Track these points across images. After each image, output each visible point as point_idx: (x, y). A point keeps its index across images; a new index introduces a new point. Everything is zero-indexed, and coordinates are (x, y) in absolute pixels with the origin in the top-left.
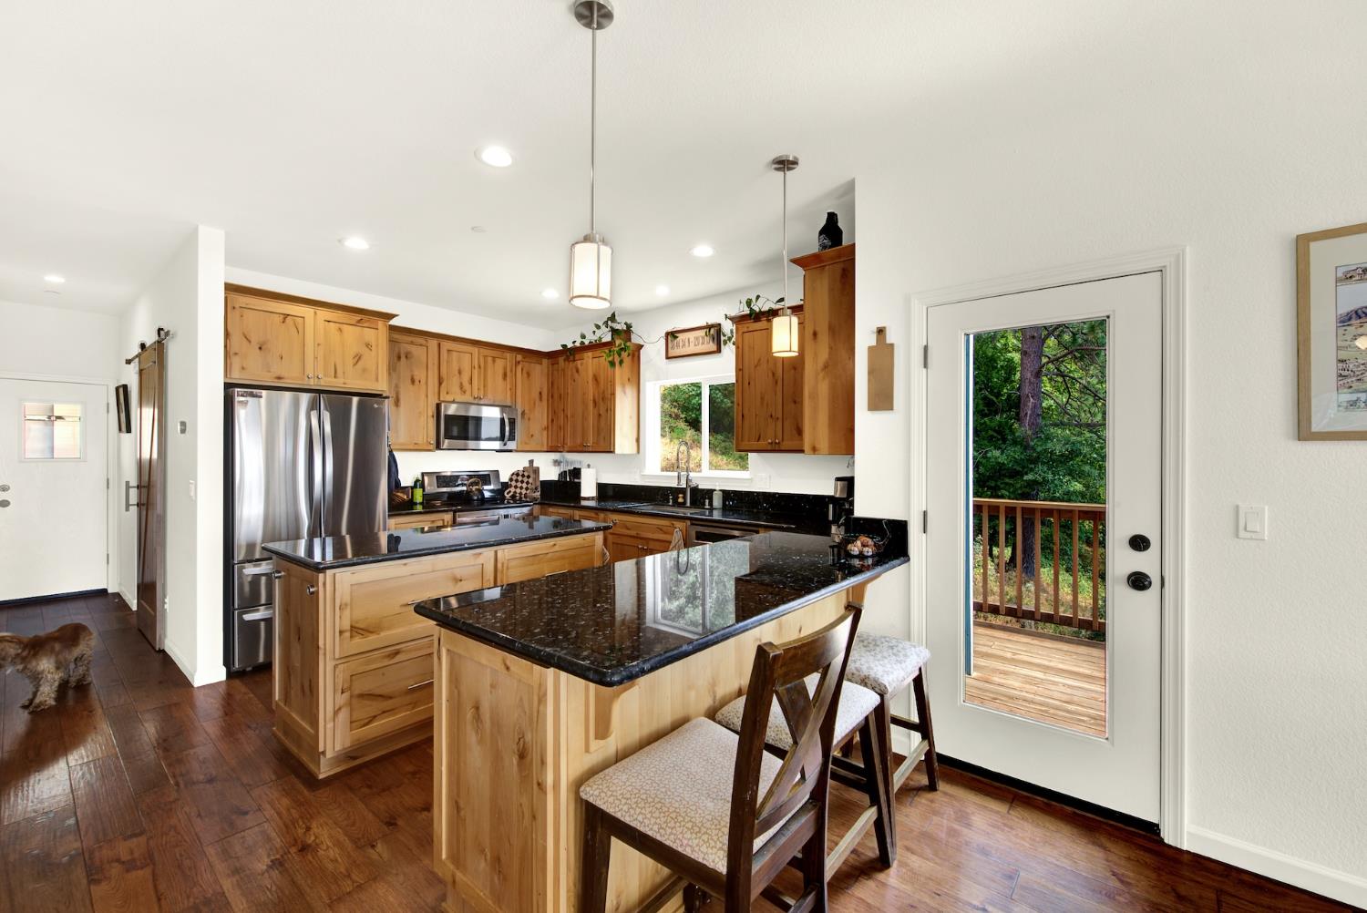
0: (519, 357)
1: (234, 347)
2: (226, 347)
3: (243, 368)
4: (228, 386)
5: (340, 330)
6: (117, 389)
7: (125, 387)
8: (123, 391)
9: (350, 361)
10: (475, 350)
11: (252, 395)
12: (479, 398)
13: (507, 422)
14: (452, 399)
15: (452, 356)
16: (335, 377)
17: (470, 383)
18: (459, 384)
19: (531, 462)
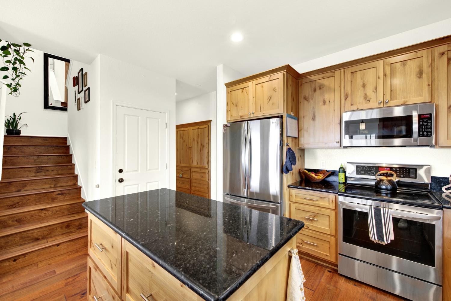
1: (229, 108)
3: (231, 116)
5: (262, 86)
9: (267, 101)
11: (227, 126)
12: (385, 102)
13: (415, 120)
14: (356, 109)
15: (356, 76)
16: (260, 111)
17: (375, 92)
18: (363, 95)
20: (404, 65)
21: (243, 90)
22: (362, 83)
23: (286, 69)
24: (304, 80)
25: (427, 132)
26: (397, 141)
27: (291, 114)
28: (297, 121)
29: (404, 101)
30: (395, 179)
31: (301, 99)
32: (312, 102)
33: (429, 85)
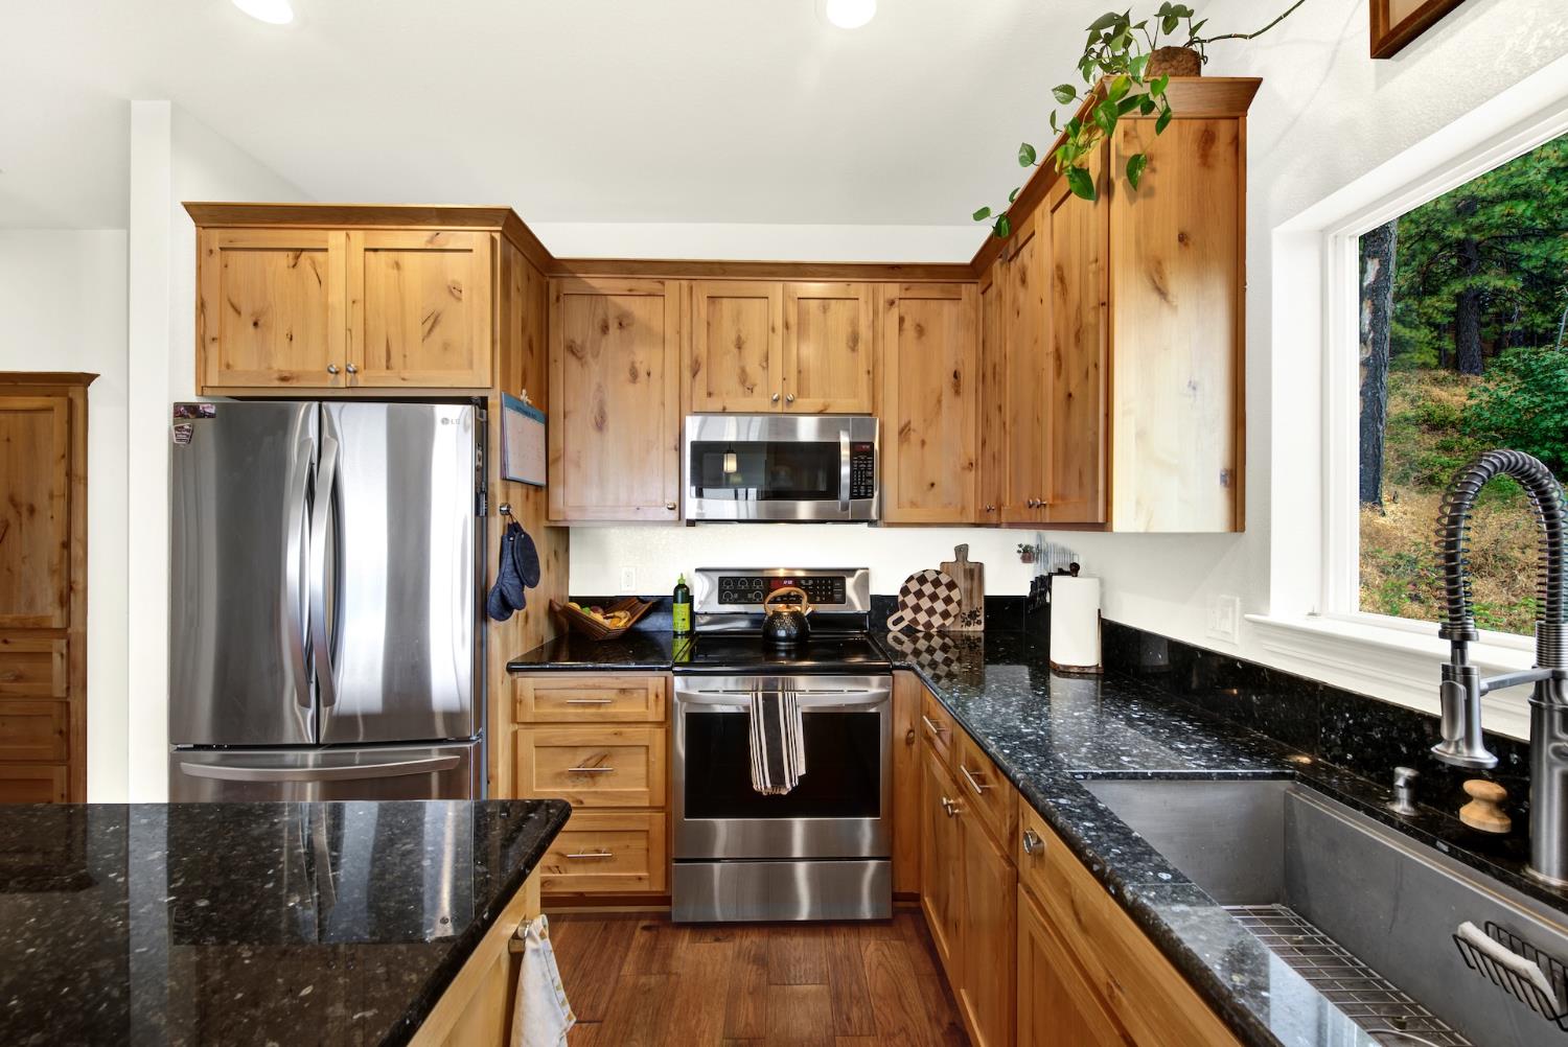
3: (228, 366)
5: (397, 264)
9: (416, 330)
10: (775, 286)
11: (198, 414)
12: (785, 400)
13: (845, 453)
14: (720, 409)
15: (721, 310)
16: (388, 368)
17: (763, 368)
18: (738, 371)
19: (962, 551)
20: (825, 310)
21: (297, 257)
22: (733, 337)
23: (502, 223)
24: (569, 286)
25: (866, 488)
26: (805, 508)
27: (522, 397)
28: (542, 427)
29: (824, 404)
30: (806, 609)
31: (557, 350)
32: (595, 367)
33: (869, 372)
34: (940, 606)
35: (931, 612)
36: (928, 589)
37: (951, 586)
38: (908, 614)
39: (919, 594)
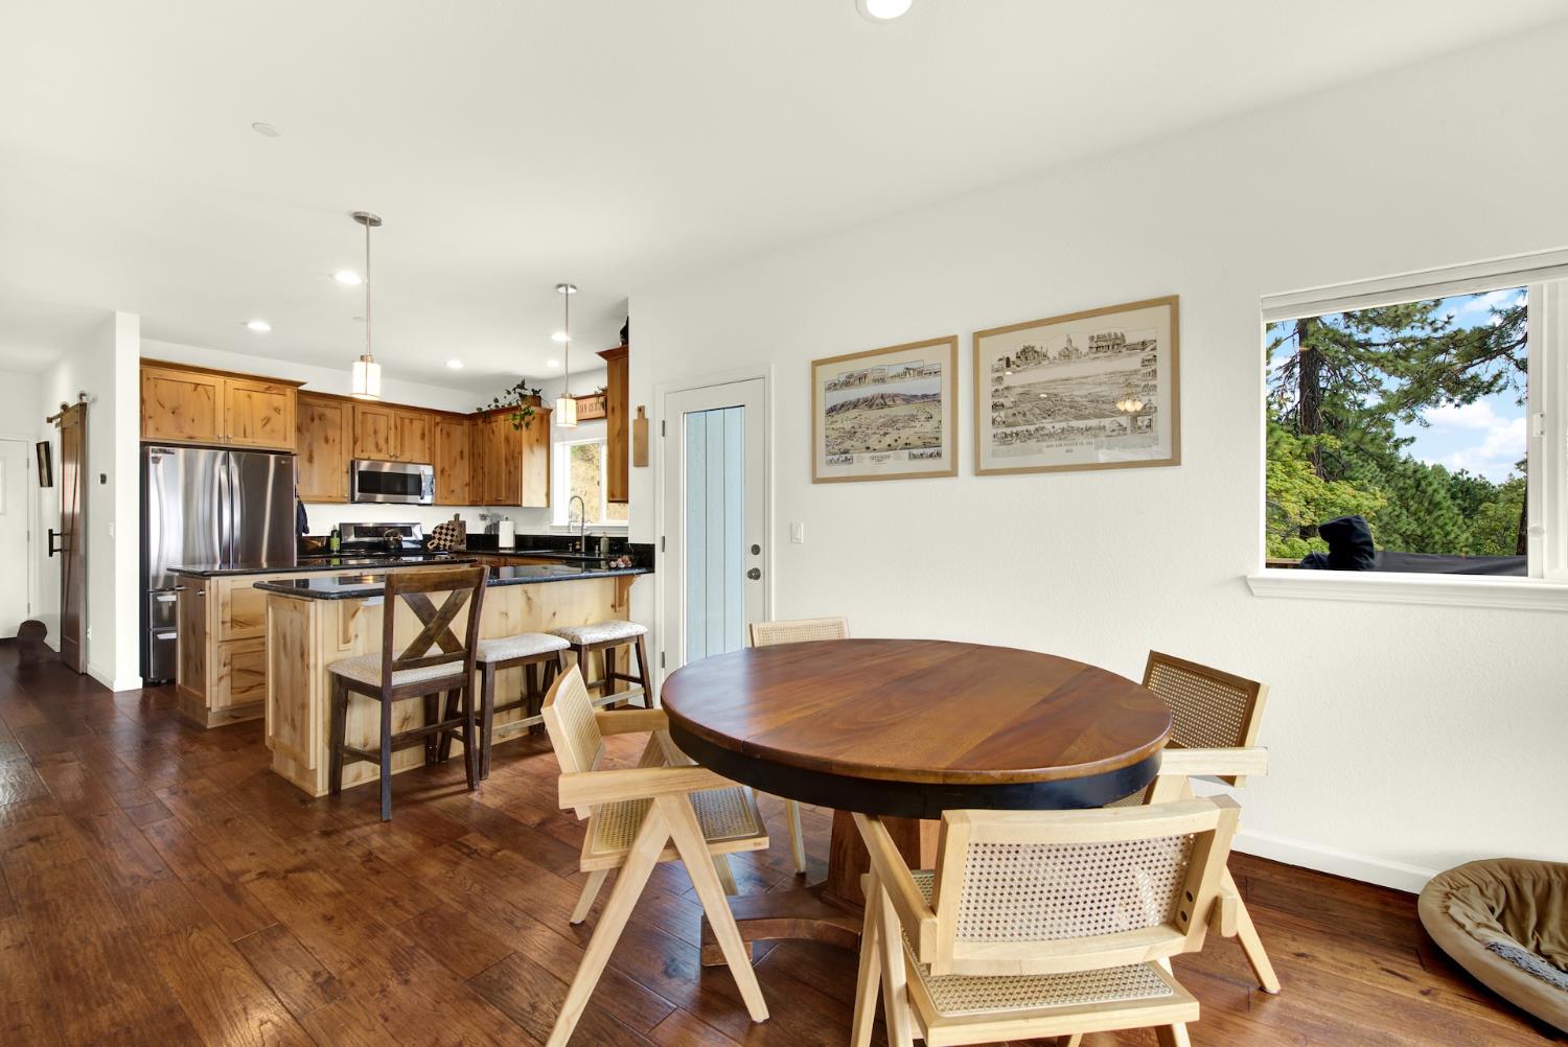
0: (438, 419)
1: (150, 411)
2: (141, 412)
3: (157, 429)
4: (144, 445)
5: (249, 396)
6: (38, 445)
7: (47, 444)
8: (44, 449)
9: (259, 424)
10: (391, 412)
11: (165, 452)
12: (395, 456)
14: (367, 457)
15: (367, 418)
16: (245, 437)
17: (386, 442)
18: (375, 442)
19: (457, 516)
20: (411, 423)
21: (197, 386)
22: (373, 429)
29: (411, 459)
32: (307, 435)
33: (429, 448)
34: (449, 538)
35: (446, 540)
36: (444, 531)
37: (453, 530)
38: (436, 541)
39: (441, 533)
